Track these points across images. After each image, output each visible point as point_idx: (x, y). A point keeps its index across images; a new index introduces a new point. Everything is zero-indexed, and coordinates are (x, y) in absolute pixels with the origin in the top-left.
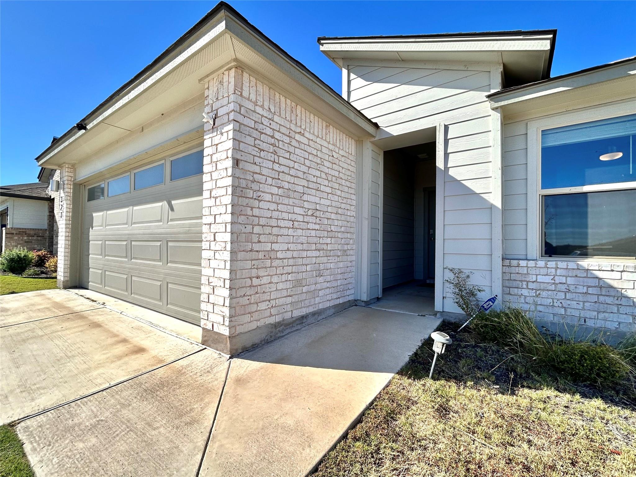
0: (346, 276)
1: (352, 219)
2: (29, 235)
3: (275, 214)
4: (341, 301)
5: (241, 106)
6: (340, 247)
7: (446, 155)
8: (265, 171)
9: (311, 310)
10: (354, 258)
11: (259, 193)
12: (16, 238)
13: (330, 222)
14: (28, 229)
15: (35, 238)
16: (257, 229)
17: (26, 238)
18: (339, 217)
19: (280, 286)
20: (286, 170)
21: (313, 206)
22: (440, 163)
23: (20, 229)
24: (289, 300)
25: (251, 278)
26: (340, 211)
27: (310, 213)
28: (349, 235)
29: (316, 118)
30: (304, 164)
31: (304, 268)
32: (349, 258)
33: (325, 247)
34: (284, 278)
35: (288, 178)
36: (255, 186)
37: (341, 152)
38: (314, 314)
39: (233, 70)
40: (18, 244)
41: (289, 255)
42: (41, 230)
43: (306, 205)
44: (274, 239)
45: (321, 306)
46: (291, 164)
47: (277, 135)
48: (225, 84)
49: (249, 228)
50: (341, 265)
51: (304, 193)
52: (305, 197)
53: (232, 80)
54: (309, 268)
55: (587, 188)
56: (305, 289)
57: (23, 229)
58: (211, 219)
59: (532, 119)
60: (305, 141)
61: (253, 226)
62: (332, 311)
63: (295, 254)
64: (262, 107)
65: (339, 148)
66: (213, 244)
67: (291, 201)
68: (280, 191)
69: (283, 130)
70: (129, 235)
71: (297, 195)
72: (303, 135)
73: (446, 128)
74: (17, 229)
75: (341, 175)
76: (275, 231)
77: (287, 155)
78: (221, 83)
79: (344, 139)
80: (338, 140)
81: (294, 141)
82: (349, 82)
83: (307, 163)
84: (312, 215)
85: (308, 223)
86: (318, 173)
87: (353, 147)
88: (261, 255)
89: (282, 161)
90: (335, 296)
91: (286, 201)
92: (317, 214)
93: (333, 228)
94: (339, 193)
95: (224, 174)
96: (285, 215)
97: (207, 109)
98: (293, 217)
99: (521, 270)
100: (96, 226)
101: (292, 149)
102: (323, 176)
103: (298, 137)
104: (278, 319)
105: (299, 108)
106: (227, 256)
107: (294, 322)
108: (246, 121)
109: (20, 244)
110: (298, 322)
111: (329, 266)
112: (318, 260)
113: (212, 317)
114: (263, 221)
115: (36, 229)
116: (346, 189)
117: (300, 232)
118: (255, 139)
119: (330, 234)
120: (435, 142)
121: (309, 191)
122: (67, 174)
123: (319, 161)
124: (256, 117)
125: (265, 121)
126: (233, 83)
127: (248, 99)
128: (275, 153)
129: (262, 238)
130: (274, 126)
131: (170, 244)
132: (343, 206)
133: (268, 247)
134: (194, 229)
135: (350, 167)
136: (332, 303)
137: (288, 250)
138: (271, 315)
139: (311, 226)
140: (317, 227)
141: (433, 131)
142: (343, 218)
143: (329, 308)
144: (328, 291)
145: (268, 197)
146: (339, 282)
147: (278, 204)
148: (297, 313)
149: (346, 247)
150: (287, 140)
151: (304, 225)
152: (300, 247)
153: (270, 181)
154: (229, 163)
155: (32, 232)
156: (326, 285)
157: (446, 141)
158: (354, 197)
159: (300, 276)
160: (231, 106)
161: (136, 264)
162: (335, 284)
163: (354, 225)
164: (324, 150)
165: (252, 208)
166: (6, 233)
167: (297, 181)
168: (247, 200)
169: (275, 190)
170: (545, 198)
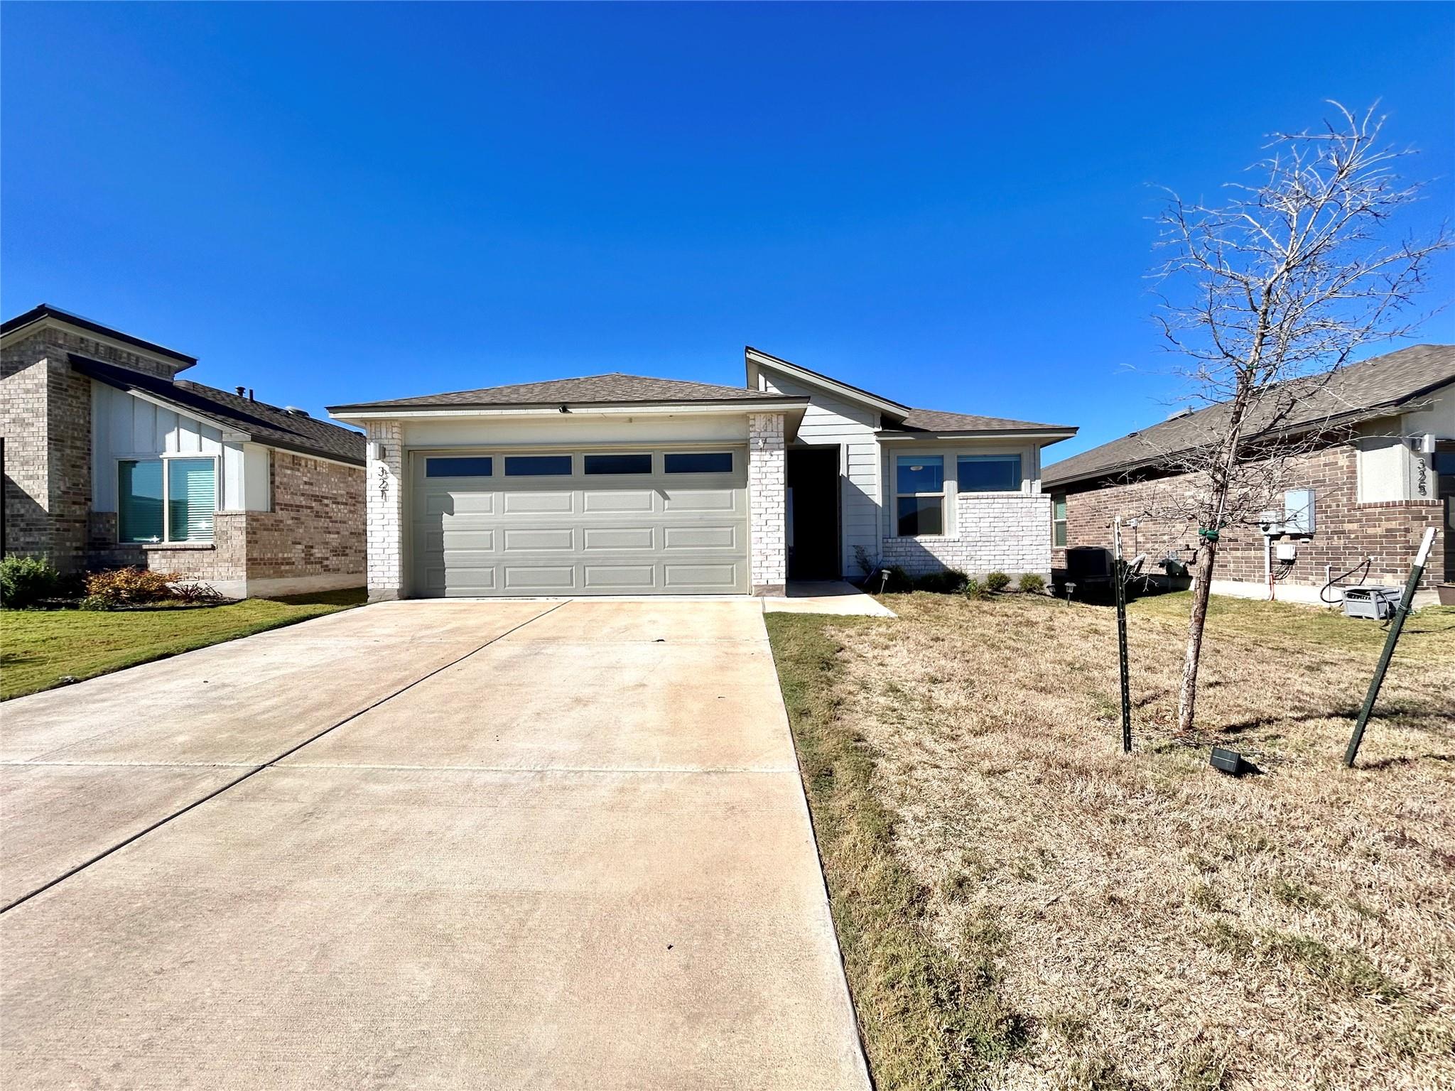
7: (848, 466)
22: (843, 471)
48: (775, 423)
53: (781, 422)
59: (892, 448)
70: (577, 522)
73: (846, 446)
99: (890, 544)
100: (463, 512)
120: (840, 454)
126: (782, 425)
131: (668, 530)
141: (837, 446)
157: (848, 455)
170: (900, 499)
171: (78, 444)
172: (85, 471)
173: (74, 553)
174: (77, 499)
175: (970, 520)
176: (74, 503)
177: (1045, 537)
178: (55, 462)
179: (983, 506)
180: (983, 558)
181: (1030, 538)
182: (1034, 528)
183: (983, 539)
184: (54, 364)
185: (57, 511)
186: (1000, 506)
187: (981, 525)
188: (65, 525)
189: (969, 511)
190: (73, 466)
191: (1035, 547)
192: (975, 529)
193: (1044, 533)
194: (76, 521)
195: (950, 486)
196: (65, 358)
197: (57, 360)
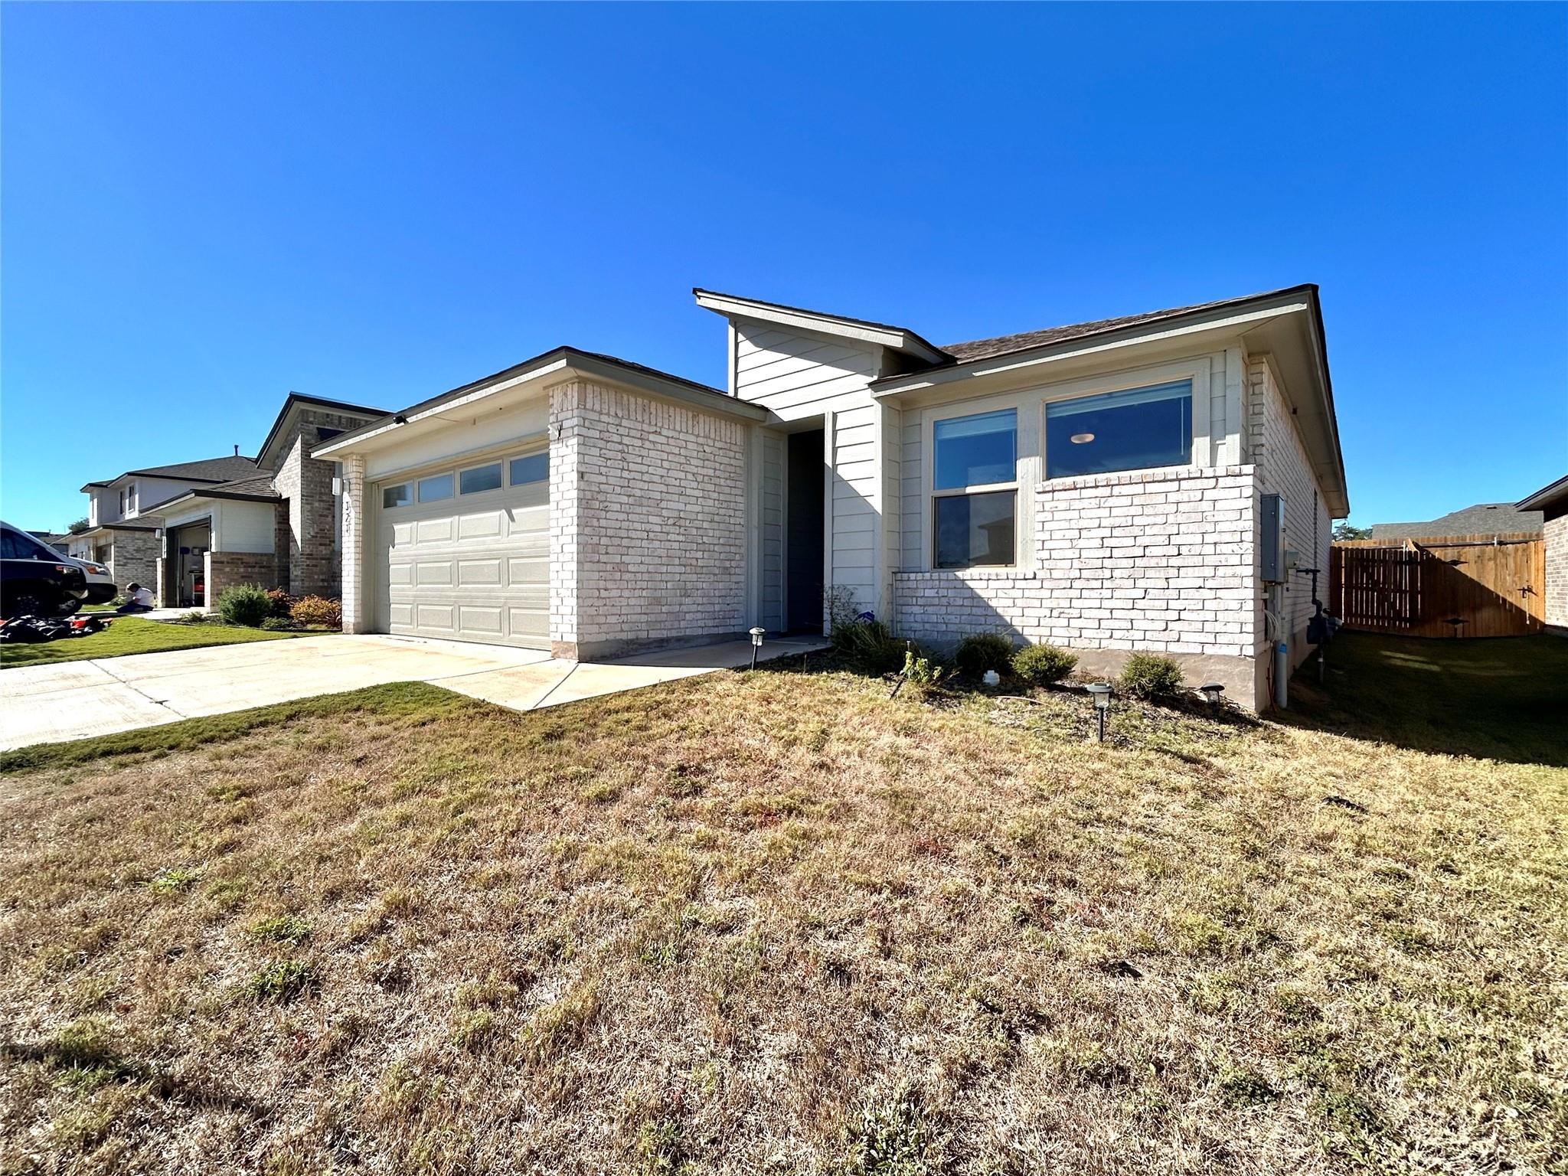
0: (728, 600)
1: (738, 528)
2: (247, 565)
3: (625, 525)
4: (721, 631)
5: (584, 419)
6: (717, 563)
7: (835, 450)
8: (612, 480)
9: (674, 634)
10: (742, 578)
11: (606, 504)
12: (227, 569)
13: (700, 532)
14: (245, 554)
15: (257, 570)
16: (604, 541)
17: (242, 570)
18: (716, 526)
19: (632, 602)
20: (638, 476)
21: (676, 514)
22: (828, 461)
23: (233, 553)
24: (644, 618)
25: (599, 590)
26: (716, 518)
27: (671, 521)
28: (733, 549)
29: (678, 410)
30: (662, 467)
31: (663, 585)
32: (734, 578)
33: (694, 562)
34: (637, 593)
35: (641, 485)
36: (601, 497)
37: (717, 444)
38: (679, 639)
39: (576, 385)
40: (232, 580)
41: (643, 568)
42: (266, 555)
43: (665, 513)
44: (625, 550)
45: (688, 632)
46: (644, 469)
47: (626, 440)
48: (569, 397)
49: (596, 540)
50: (721, 586)
51: (661, 500)
52: (663, 504)
53: (576, 394)
54: (669, 585)
55: (970, 490)
56: (664, 609)
57: (237, 554)
58: (558, 531)
59: (926, 408)
60: (663, 440)
61: (600, 537)
62: (708, 640)
63: (651, 568)
64: (608, 414)
65: (714, 440)
66: (560, 555)
67: (645, 510)
68: (631, 500)
69: (633, 433)
70: (454, 553)
71: (652, 503)
72: (660, 434)
73: (835, 415)
74: (229, 553)
75: (718, 473)
76: (625, 542)
77: (639, 460)
78: (565, 394)
79: (723, 426)
80: (713, 431)
81: (647, 443)
82: (737, 344)
83: (666, 464)
84: (674, 524)
85: (668, 533)
86: (682, 475)
87: (738, 435)
88: (609, 567)
89: (632, 466)
90: (710, 623)
91: (638, 510)
92: (682, 523)
93: (705, 539)
94: (715, 495)
95: (570, 486)
96: (637, 526)
97: (552, 419)
98: (648, 527)
99: (910, 584)
100: (399, 544)
101: (644, 453)
102: (690, 476)
103: (652, 437)
104: (631, 636)
105: (653, 404)
106: (574, 566)
107: (651, 643)
108: (591, 433)
109: (234, 580)
110: (655, 644)
111: (700, 585)
112: (683, 578)
113: (561, 628)
114: (610, 532)
115: (257, 554)
116: (727, 490)
117: (657, 544)
118: (601, 449)
119: (701, 547)
120: (823, 430)
121: (669, 497)
122: (355, 469)
123: (683, 460)
124: (601, 426)
125: (612, 429)
126: (576, 398)
127: (592, 410)
128: (624, 459)
129: (610, 550)
130: (622, 431)
131: (511, 561)
132: (722, 512)
133: (617, 559)
134: (540, 543)
135: (733, 462)
136: (706, 632)
137: (642, 563)
138: (622, 631)
139: (672, 537)
140: (681, 538)
141: (821, 418)
142: (722, 526)
143: (702, 636)
144: (699, 616)
145: (617, 507)
146: (717, 608)
147: (628, 514)
148: (654, 635)
149: (727, 564)
150: (639, 443)
151: (664, 537)
152: (657, 561)
153: (618, 490)
154: (575, 476)
155: (252, 560)
156: (694, 608)
157: (835, 432)
158: (739, 499)
159: (658, 594)
160: (575, 421)
161: (466, 590)
162: (710, 608)
163: (742, 536)
164: (690, 446)
165: (598, 519)
166: (213, 562)
167: (651, 486)
168: (593, 512)
169: (625, 499)
170: (938, 500)
171: (324, 498)
172: (330, 519)
173: (321, 584)
174: (323, 541)
175: (1057, 535)
176: (321, 545)
177: (1240, 570)
178: (306, 513)
179: (1085, 503)
180: (1086, 613)
181: (1198, 572)
182: (1209, 549)
183: (1085, 574)
184: (307, 437)
185: (308, 551)
186: (1127, 501)
187: (1082, 543)
188: (314, 562)
189: (1057, 516)
190: (321, 516)
191: (1211, 594)
192: (1069, 554)
193: (1236, 560)
194: (322, 559)
195: (1029, 468)
196: (315, 431)
197: (309, 434)
